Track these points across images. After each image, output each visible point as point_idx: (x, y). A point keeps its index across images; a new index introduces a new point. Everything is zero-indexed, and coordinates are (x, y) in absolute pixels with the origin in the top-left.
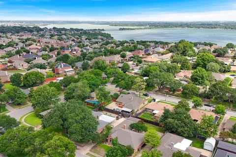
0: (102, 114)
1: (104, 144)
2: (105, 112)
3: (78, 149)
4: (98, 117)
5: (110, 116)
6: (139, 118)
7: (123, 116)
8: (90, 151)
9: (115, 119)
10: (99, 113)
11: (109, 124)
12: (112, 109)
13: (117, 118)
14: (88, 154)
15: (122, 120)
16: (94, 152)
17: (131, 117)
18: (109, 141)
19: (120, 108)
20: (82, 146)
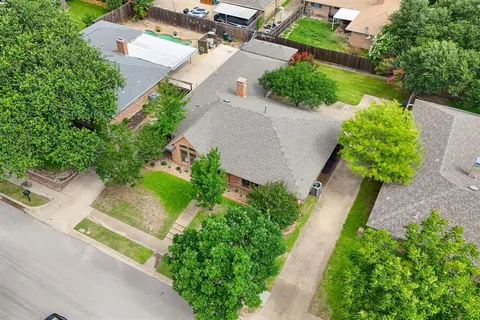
0: (139, 33)
1: (158, 167)
2: (152, 25)
3: (41, 201)
4: (121, 48)
5: (174, 37)
6: (289, 43)
7: (224, 37)
8: (95, 205)
9: (191, 50)
10: (128, 26)
11: (172, 72)
12: (180, 11)
13: (203, 48)
14: (84, 225)
15: (222, 53)
16: (112, 214)
17: (254, 41)
18: (177, 154)
19: (208, 8)
20: (55, 187)
